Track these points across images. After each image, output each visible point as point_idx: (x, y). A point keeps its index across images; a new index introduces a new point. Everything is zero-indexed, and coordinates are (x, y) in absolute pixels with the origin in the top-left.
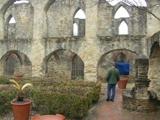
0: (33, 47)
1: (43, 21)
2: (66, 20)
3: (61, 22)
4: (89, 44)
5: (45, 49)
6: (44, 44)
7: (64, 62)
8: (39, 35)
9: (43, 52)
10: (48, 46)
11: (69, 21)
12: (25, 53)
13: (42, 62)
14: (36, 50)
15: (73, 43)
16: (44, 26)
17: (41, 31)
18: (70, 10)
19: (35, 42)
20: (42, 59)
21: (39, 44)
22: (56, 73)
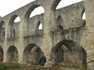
0: (44, 40)
1: (51, 18)
2: (76, 19)
3: (72, 21)
4: (90, 32)
5: (53, 41)
6: (52, 36)
7: (76, 53)
8: (47, 30)
9: (51, 44)
10: (55, 38)
11: (78, 20)
12: (39, 45)
13: (50, 52)
14: (46, 42)
15: (75, 34)
16: (52, 22)
17: (49, 26)
18: (78, 11)
19: (45, 36)
20: (50, 50)
21: (48, 37)
22: (70, 61)
